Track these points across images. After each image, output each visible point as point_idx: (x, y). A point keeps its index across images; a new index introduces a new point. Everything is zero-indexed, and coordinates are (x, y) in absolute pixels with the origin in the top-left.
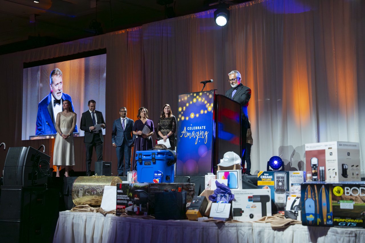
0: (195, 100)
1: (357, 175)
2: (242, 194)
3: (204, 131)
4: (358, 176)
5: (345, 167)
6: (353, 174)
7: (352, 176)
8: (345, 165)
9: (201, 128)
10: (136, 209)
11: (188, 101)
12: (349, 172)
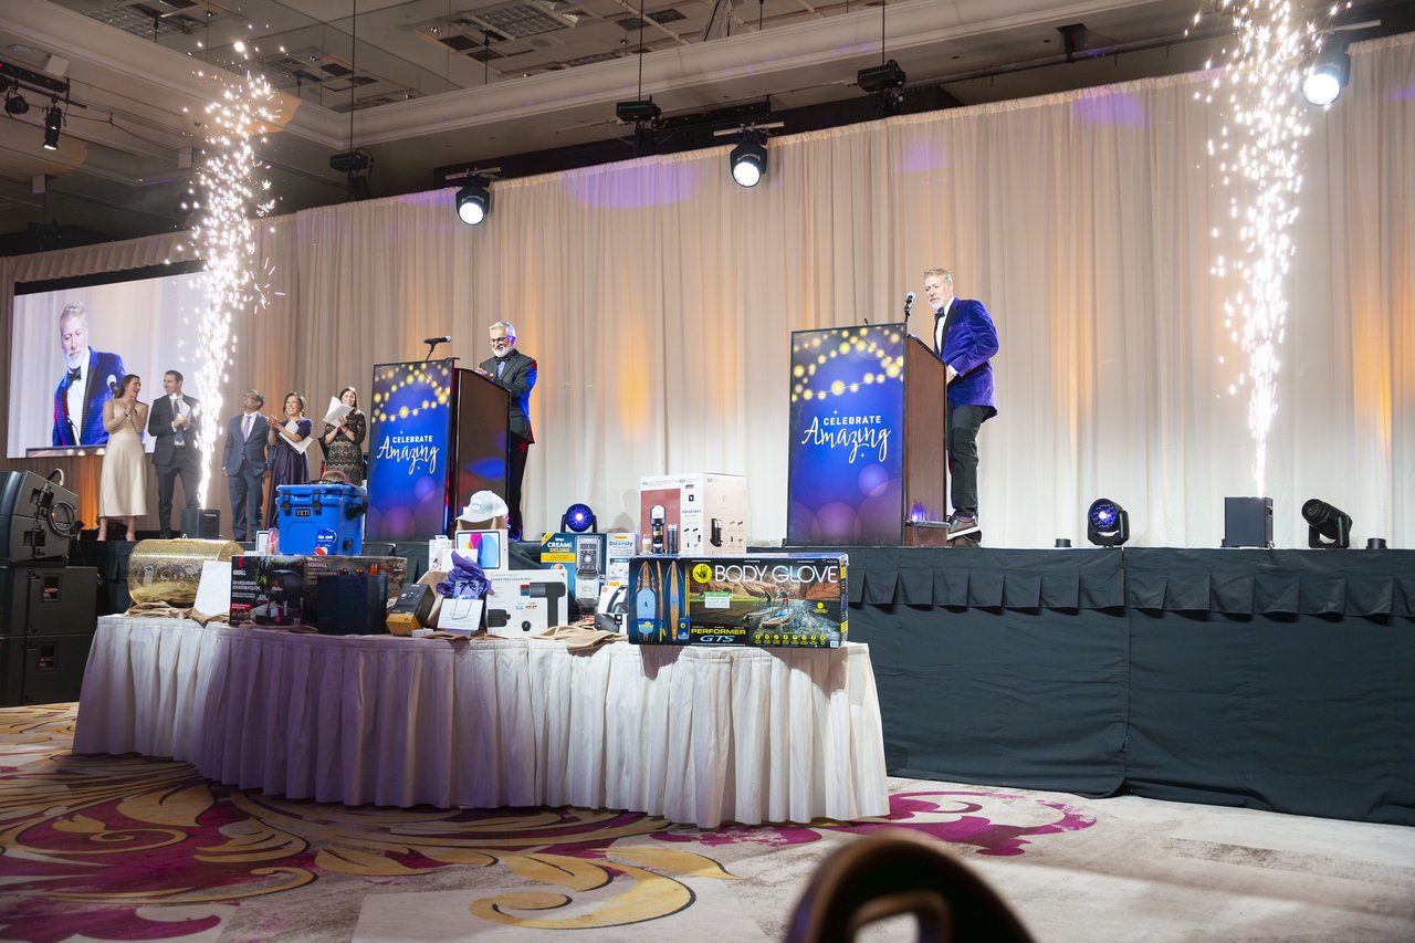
0: (410, 379)
1: (740, 540)
2: (508, 579)
3: (430, 446)
4: (741, 543)
5: (718, 524)
6: (732, 539)
7: (730, 542)
8: (716, 520)
9: (422, 440)
10: (274, 612)
11: (395, 381)
12: (724, 536)
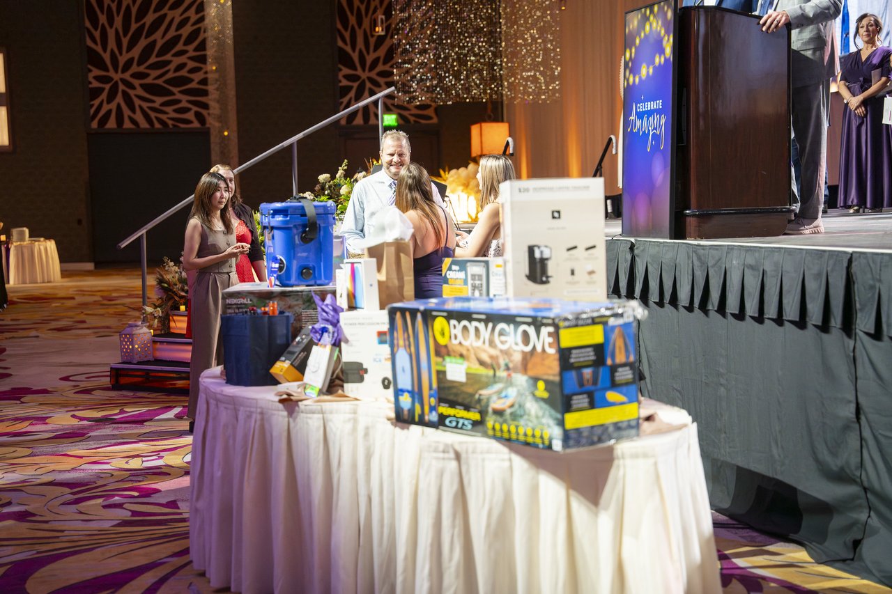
1: (591, 273)
2: (363, 324)
4: (593, 276)
5: (542, 252)
6: (573, 273)
7: (570, 278)
8: (539, 247)
